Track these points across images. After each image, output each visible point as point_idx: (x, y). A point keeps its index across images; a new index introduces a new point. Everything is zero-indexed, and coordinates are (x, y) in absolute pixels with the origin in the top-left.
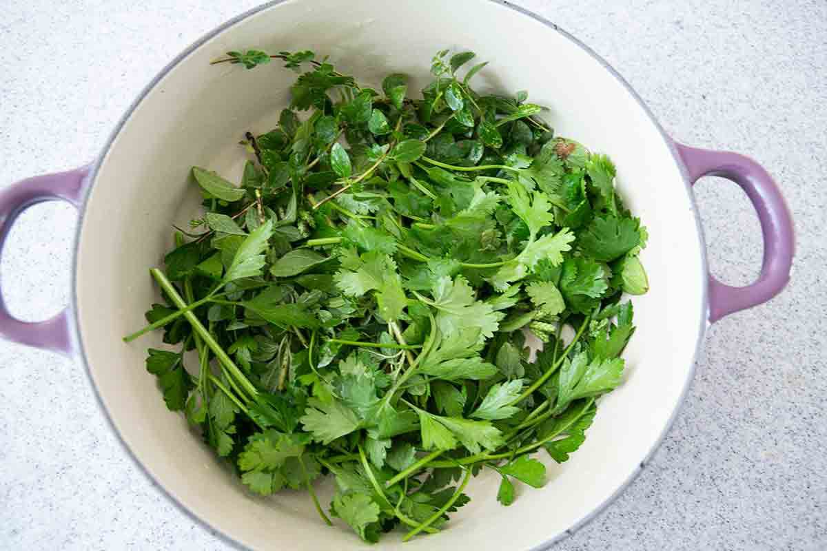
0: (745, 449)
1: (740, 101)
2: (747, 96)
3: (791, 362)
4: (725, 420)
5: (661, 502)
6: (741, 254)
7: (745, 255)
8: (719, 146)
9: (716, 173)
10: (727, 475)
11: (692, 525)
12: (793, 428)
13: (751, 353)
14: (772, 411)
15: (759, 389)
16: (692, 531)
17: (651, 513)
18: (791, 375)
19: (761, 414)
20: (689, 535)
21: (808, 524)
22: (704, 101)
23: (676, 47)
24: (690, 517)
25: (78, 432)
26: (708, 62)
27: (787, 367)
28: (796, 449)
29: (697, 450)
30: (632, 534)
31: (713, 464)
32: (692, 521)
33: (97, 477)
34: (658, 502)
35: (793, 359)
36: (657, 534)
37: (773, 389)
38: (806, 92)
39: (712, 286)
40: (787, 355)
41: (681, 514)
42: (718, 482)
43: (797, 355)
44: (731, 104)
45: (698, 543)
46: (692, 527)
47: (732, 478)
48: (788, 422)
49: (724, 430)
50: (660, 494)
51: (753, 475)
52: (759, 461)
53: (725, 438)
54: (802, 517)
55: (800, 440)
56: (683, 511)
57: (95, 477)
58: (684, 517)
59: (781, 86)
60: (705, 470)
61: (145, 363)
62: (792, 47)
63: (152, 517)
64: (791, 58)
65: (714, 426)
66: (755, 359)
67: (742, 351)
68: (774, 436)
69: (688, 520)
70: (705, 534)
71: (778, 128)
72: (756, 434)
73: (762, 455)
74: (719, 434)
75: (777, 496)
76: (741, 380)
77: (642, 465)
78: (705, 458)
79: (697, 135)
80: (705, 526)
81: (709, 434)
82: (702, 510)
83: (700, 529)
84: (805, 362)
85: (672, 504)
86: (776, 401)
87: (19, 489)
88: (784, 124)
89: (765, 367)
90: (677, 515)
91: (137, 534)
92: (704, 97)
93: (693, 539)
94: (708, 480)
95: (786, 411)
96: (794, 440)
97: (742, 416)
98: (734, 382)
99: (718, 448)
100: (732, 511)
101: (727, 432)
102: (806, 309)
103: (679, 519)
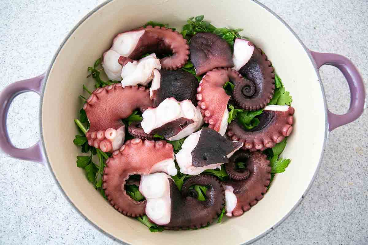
0: (339, 183)
1: (331, 29)
2: (334, 27)
3: (357, 144)
4: (330, 170)
5: (304, 208)
6: (334, 98)
7: (335, 98)
8: (323, 50)
9: (328, 63)
10: (332, 194)
11: (318, 216)
12: (359, 172)
13: (340, 141)
14: (350, 165)
15: (344, 156)
16: (318, 219)
17: (300, 212)
18: (357, 150)
19: (345, 167)
20: (317, 220)
21: (366, 213)
22: (315, 30)
23: (302, 6)
24: (317, 213)
25: (49, 192)
26: (316, 12)
27: (356, 146)
28: (360, 181)
29: (318, 184)
30: (292, 222)
31: (325, 190)
32: (318, 214)
33: (58, 211)
34: (303, 208)
35: (358, 142)
36: (303, 221)
37: (350, 156)
38: (359, 24)
39: (329, 115)
40: (355, 141)
41: (313, 212)
42: (328, 197)
43: (359, 141)
44: (327, 31)
45: (320, 224)
46: (318, 217)
47: (334, 195)
48: (356, 170)
49: (329, 175)
50: (303, 204)
51: (343, 194)
52: (345, 187)
53: (330, 178)
54: (364, 210)
55: (362, 177)
56: (314, 210)
57: (57, 211)
58: (314, 214)
59: (348, 22)
60: (322, 193)
61: (76, 163)
62: (352, 3)
63: (84, 228)
64: (352, 9)
65: (325, 173)
66: (342, 143)
67: (336, 140)
68: (351, 176)
69: (316, 214)
70: (324, 220)
71: (348, 41)
72: (343, 176)
73: (346, 185)
74: (328, 176)
75: (353, 201)
76: (336, 153)
77: (303, 197)
78: (322, 187)
79: (313, 45)
80: (323, 216)
81: (323, 177)
82: (321, 209)
83: (321, 218)
84: (363, 143)
85: (309, 208)
86: (351, 161)
87: (25, 219)
88: (350, 39)
89: (346, 146)
90: (311, 212)
91: (78, 235)
92: (315, 28)
93: (319, 222)
94: (323, 196)
95: (356, 165)
96: (360, 177)
97: (337, 169)
98: (333, 154)
99: (327, 183)
100: (335, 209)
101: (331, 175)
102: (363, 120)
103: (312, 214)
